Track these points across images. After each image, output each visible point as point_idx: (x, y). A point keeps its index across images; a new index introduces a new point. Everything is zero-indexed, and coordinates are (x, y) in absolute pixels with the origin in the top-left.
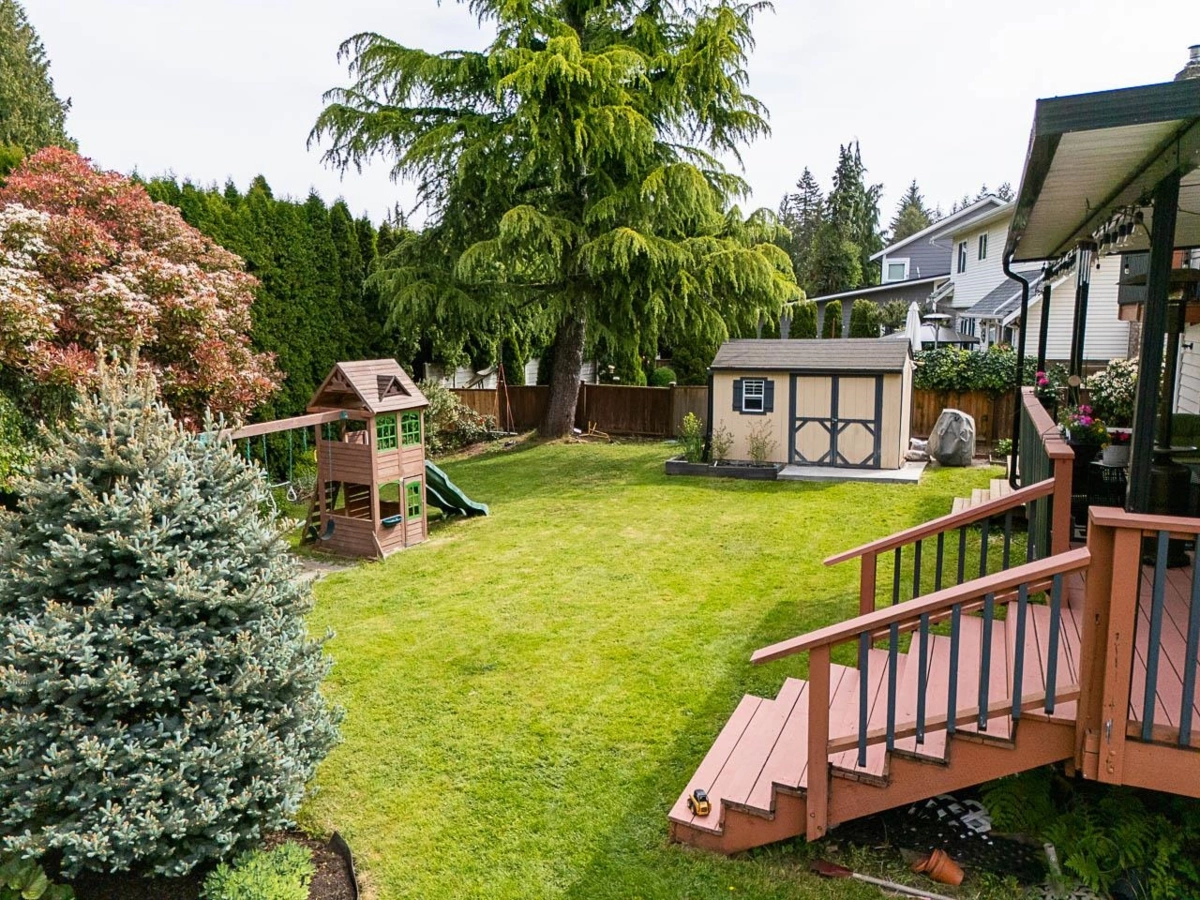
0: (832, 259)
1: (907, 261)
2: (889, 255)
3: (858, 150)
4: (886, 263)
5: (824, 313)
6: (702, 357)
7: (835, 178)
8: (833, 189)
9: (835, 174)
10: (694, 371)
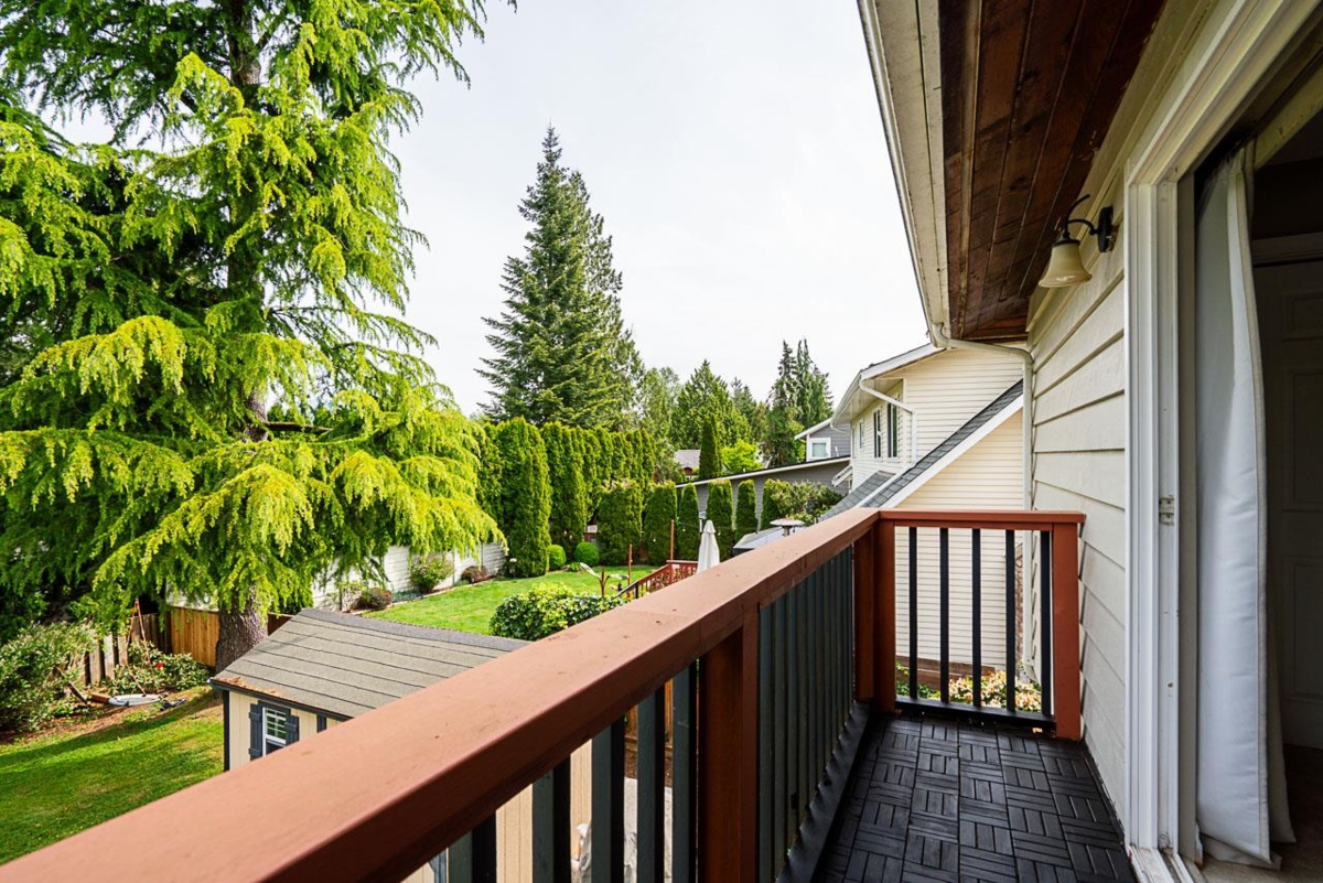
0: (780, 435)
1: (828, 441)
2: (812, 435)
3: (806, 347)
4: (810, 441)
5: (737, 490)
6: (622, 532)
7: (780, 368)
8: (780, 377)
9: (779, 365)
10: (614, 546)
